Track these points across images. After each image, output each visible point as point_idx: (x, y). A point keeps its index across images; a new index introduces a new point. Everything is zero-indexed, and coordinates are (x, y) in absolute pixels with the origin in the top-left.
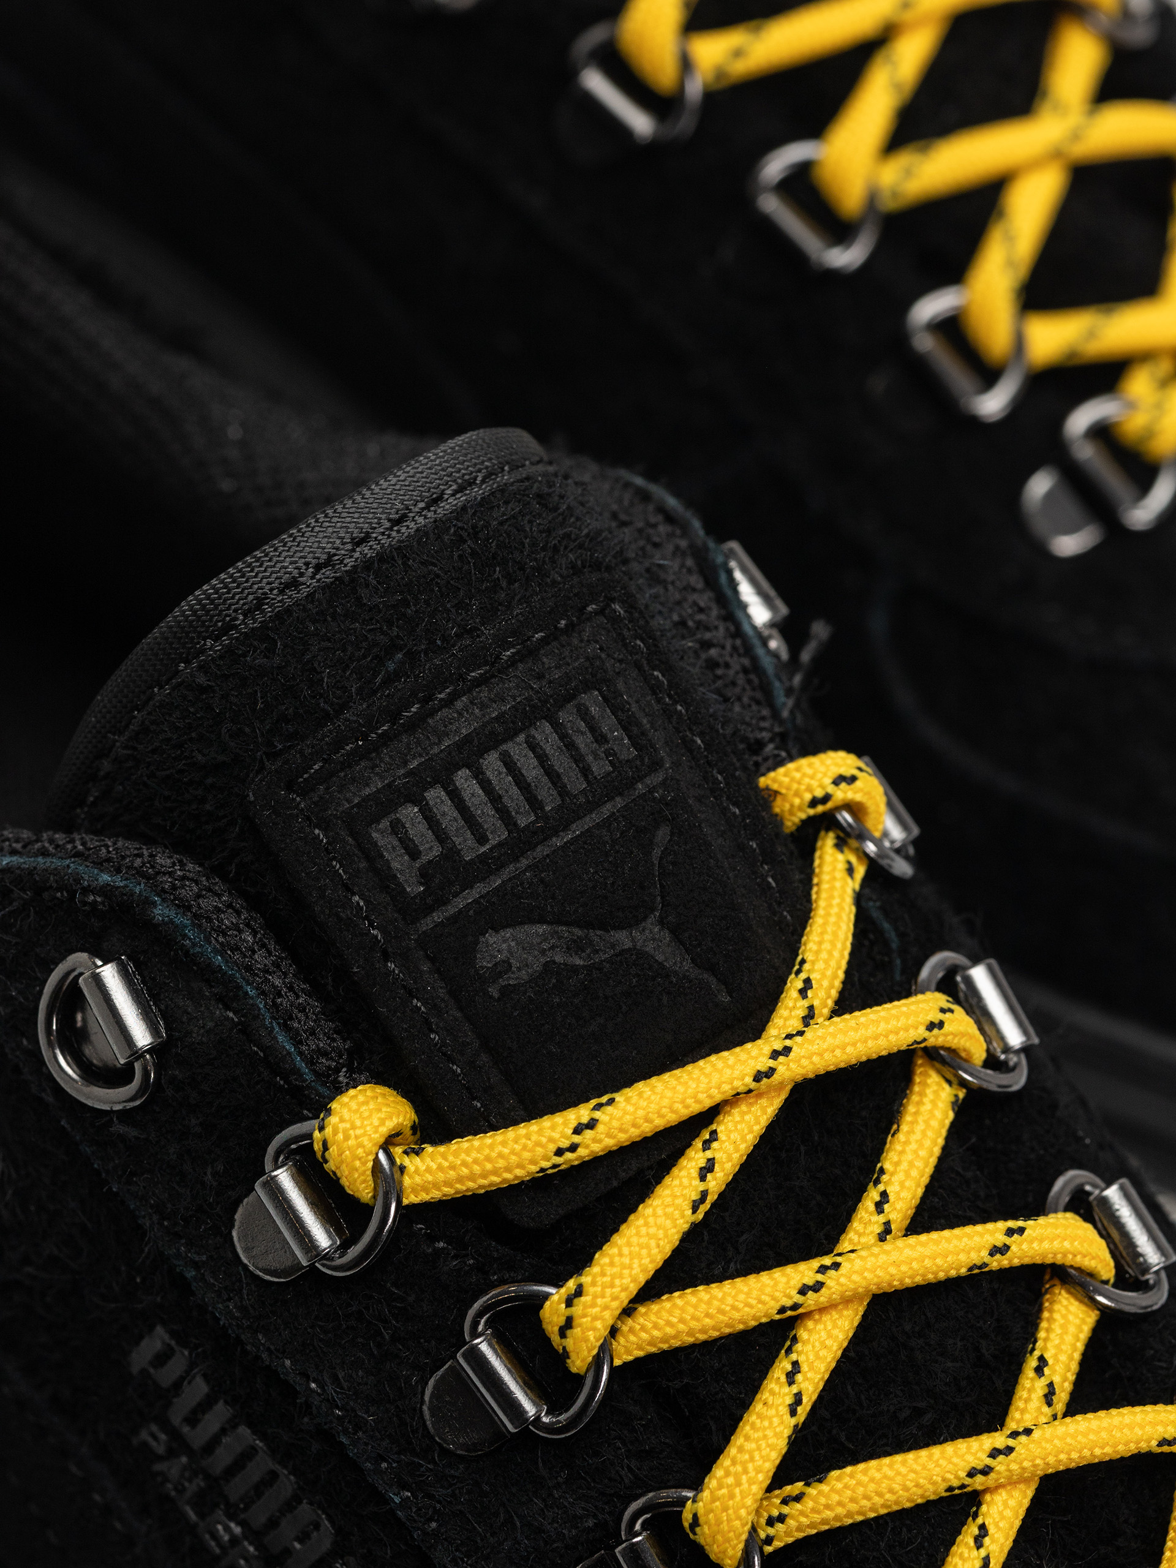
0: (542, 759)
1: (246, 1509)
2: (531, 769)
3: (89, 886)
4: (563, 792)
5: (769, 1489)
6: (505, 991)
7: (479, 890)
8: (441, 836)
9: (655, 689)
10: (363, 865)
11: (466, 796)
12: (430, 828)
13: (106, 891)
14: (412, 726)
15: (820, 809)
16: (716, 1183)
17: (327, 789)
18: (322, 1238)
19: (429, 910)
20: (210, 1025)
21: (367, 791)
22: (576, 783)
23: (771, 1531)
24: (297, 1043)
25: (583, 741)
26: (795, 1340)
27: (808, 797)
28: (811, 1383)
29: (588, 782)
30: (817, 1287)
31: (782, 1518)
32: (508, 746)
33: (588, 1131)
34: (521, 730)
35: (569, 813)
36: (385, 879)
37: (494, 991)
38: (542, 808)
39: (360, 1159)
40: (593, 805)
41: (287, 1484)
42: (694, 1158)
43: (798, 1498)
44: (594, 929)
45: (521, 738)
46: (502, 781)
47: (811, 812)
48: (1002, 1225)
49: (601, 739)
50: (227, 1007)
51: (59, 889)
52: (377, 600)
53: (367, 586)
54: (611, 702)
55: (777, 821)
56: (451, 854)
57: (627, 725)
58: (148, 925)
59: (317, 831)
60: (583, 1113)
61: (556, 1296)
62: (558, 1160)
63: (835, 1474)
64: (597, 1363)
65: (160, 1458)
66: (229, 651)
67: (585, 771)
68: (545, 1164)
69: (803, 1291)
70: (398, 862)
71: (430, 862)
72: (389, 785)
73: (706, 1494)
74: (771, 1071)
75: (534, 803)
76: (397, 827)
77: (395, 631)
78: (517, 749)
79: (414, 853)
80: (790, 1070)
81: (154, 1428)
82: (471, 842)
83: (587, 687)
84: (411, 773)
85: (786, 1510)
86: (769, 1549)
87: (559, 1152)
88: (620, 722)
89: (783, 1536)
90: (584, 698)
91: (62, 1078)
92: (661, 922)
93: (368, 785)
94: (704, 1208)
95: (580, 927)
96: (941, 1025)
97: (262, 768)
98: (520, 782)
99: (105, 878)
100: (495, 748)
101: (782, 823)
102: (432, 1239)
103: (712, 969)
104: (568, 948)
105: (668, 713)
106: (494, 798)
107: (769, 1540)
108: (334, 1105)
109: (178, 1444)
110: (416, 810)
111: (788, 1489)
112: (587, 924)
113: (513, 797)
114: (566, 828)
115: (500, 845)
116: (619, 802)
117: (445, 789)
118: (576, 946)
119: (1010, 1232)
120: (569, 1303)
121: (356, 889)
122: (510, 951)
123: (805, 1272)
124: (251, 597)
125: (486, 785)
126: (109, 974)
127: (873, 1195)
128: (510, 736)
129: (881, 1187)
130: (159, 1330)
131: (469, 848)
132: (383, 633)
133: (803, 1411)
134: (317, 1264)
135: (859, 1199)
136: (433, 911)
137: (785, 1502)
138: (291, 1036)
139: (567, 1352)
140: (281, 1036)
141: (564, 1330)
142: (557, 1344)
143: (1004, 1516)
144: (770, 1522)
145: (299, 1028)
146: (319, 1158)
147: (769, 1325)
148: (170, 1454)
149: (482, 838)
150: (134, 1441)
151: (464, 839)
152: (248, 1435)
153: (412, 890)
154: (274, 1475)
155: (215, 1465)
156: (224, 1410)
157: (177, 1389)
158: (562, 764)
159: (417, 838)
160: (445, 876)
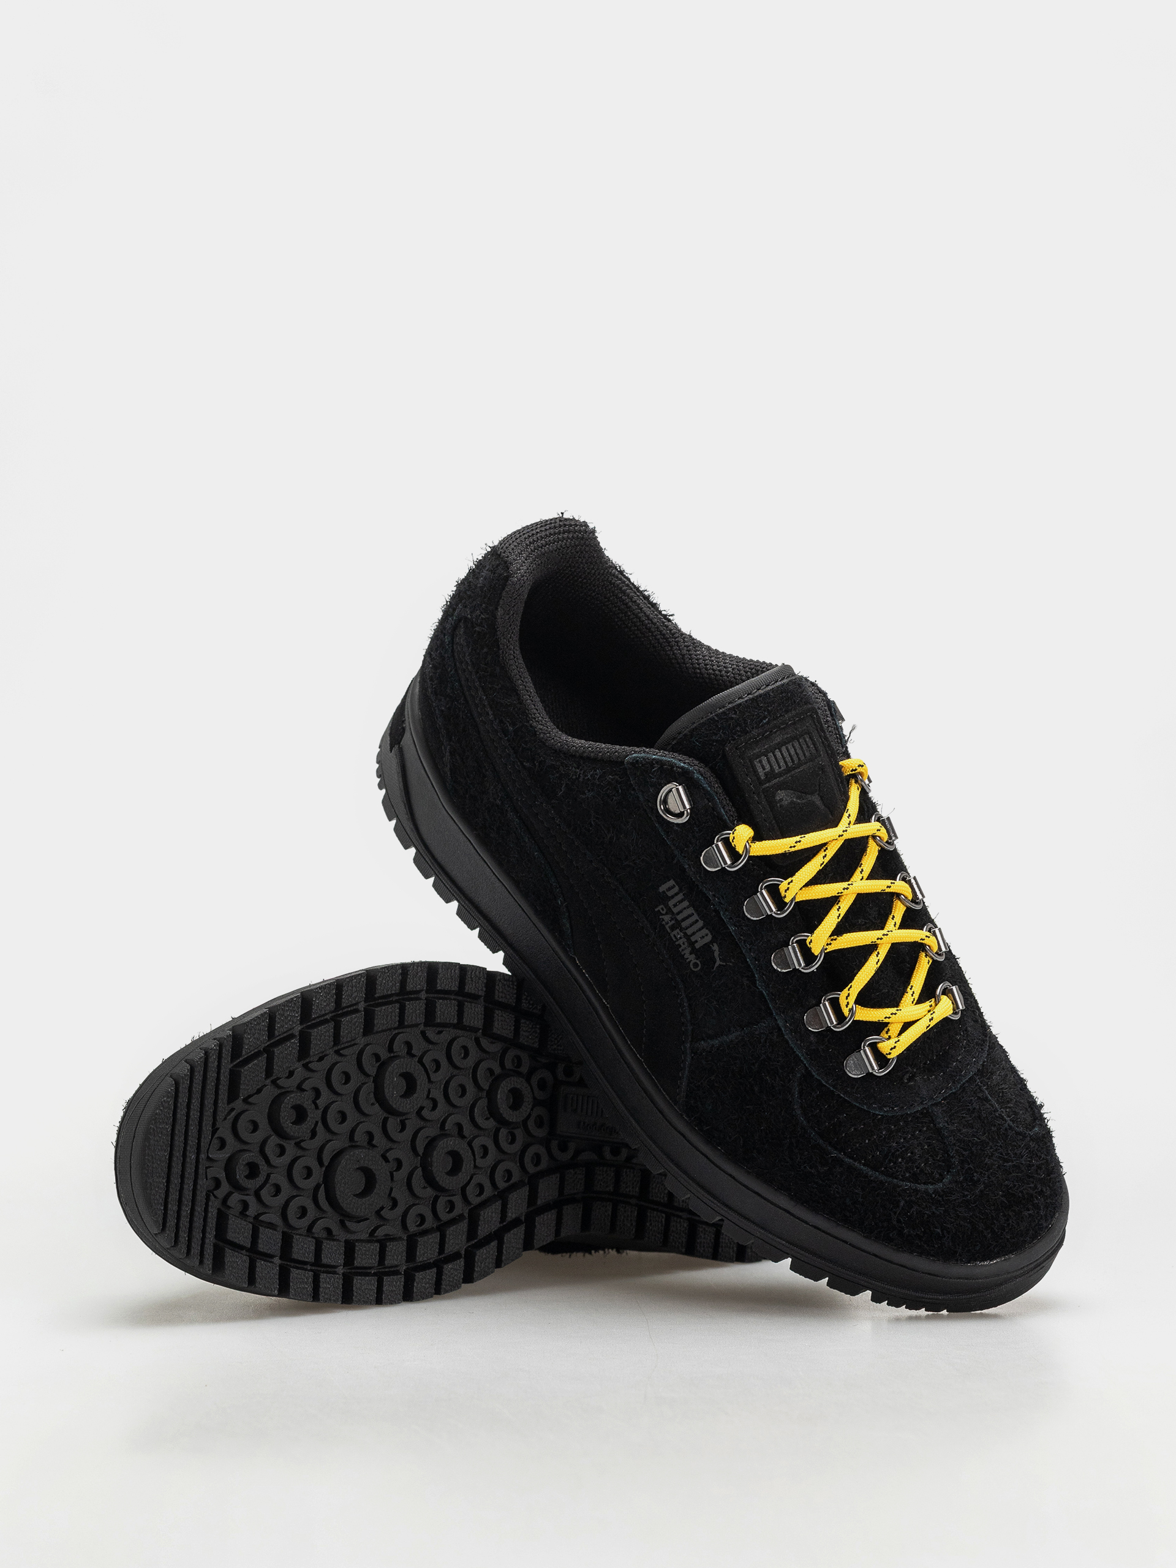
0: (795, 750)
1: (686, 929)
2: (792, 752)
3: (678, 766)
4: (799, 759)
5: (830, 936)
6: (781, 806)
7: (778, 780)
8: (771, 766)
9: (820, 736)
10: (751, 770)
11: (777, 756)
12: (768, 763)
13: (682, 768)
14: (767, 737)
15: (853, 772)
16: (826, 860)
17: (745, 750)
18: (727, 861)
19: (766, 783)
20: (705, 806)
22: (802, 758)
23: (827, 947)
24: (726, 812)
25: (804, 747)
26: (839, 901)
27: (851, 769)
28: (843, 912)
30: (847, 889)
31: (830, 944)
32: (788, 745)
33: (798, 843)
34: (791, 742)
35: (800, 764)
36: (757, 774)
37: (778, 806)
40: (805, 763)
41: (701, 923)
42: (822, 854)
43: (835, 940)
44: (803, 794)
45: (791, 744)
46: (786, 754)
47: (851, 773)
48: (890, 881)
49: (808, 747)
50: (710, 803)
51: (670, 766)
54: (811, 738)
55: (842, 773)
56: (772, 770)
57: (814, 744)
58: (692, 778)
59: (741, 762)
60: (798, 838)
61: (786, 882)
62: (790, 849)
63: (845, 935)
64: (792, 901)
65: (663, 915)
66: (724, 713)
67: (804, 755)
68: (787, 850)
69: (844, 889)
70: (760, 770)
72: (760, 751)
73: (814, 935)
74: (842, 835)
75: (793, 761)
76: (761, 762)
77: (766, 713)
78: (790, 746)
79: (764, 769)
80: (847, 836)
81: (663, 906)
83: (806, 733)
84: (765, 749)
85: (832, 942)
86: (826, 951)
87: (791, 847)
89: (830, 949)
90: (805, 736)
91: (661, 812)
92: (818, 794)
93: (755, 750)
94: (823, 866)
95: (800, 793)
96: (880, 830)
97: (730, 742)
98: (791, 755)
99: (682, 764)
100: (785, 745)
101: (843, 774)
103: (829, 808)
104: (797, 798)
105: (823, 743)
106: (784, 758)
107: (826, 949)
108: (737, 828)
109: (670, 911)
110: (765, 758)
111: (832, 937)
112: (803, 792)
113: (788, 759)
114: (799, 768)
115: (784, 770)
117: (773, 754)
118: (799, 798)
119: (892, 883)
120: (789, 884)
121: (748, 776)
122: (783, 796)
123: (845, 884)
125: (782, 755)
126: (680, 788)
127: (859, 869)
128: (789, 743)
129: (861, 868)
130: (672, 881)
131: (777, 769)
132: (762, 713)
133: (840, 918)
134: (726, 868)
135: (855, 870)
137: (832, 940)
138: (725, 810)
139: (785, 897)
140: (722, 810)
141: (786, 891)
142: (783, 895)
143: (883, 951)
144: (827, 945)
145: (727, 808)
146: (731, 841)
147: (835, 896)
148: (666, 914)
149: (780, 768)
150: (656, 910)
151: (776, 767)
152: (691, 911)
153: (762, 778)
154: (697, 921)
155: (679, 917)
156: (686, 903)
157: (673, 897)
158: (799, 751)
159: (765, 765)
160: (770, 775)
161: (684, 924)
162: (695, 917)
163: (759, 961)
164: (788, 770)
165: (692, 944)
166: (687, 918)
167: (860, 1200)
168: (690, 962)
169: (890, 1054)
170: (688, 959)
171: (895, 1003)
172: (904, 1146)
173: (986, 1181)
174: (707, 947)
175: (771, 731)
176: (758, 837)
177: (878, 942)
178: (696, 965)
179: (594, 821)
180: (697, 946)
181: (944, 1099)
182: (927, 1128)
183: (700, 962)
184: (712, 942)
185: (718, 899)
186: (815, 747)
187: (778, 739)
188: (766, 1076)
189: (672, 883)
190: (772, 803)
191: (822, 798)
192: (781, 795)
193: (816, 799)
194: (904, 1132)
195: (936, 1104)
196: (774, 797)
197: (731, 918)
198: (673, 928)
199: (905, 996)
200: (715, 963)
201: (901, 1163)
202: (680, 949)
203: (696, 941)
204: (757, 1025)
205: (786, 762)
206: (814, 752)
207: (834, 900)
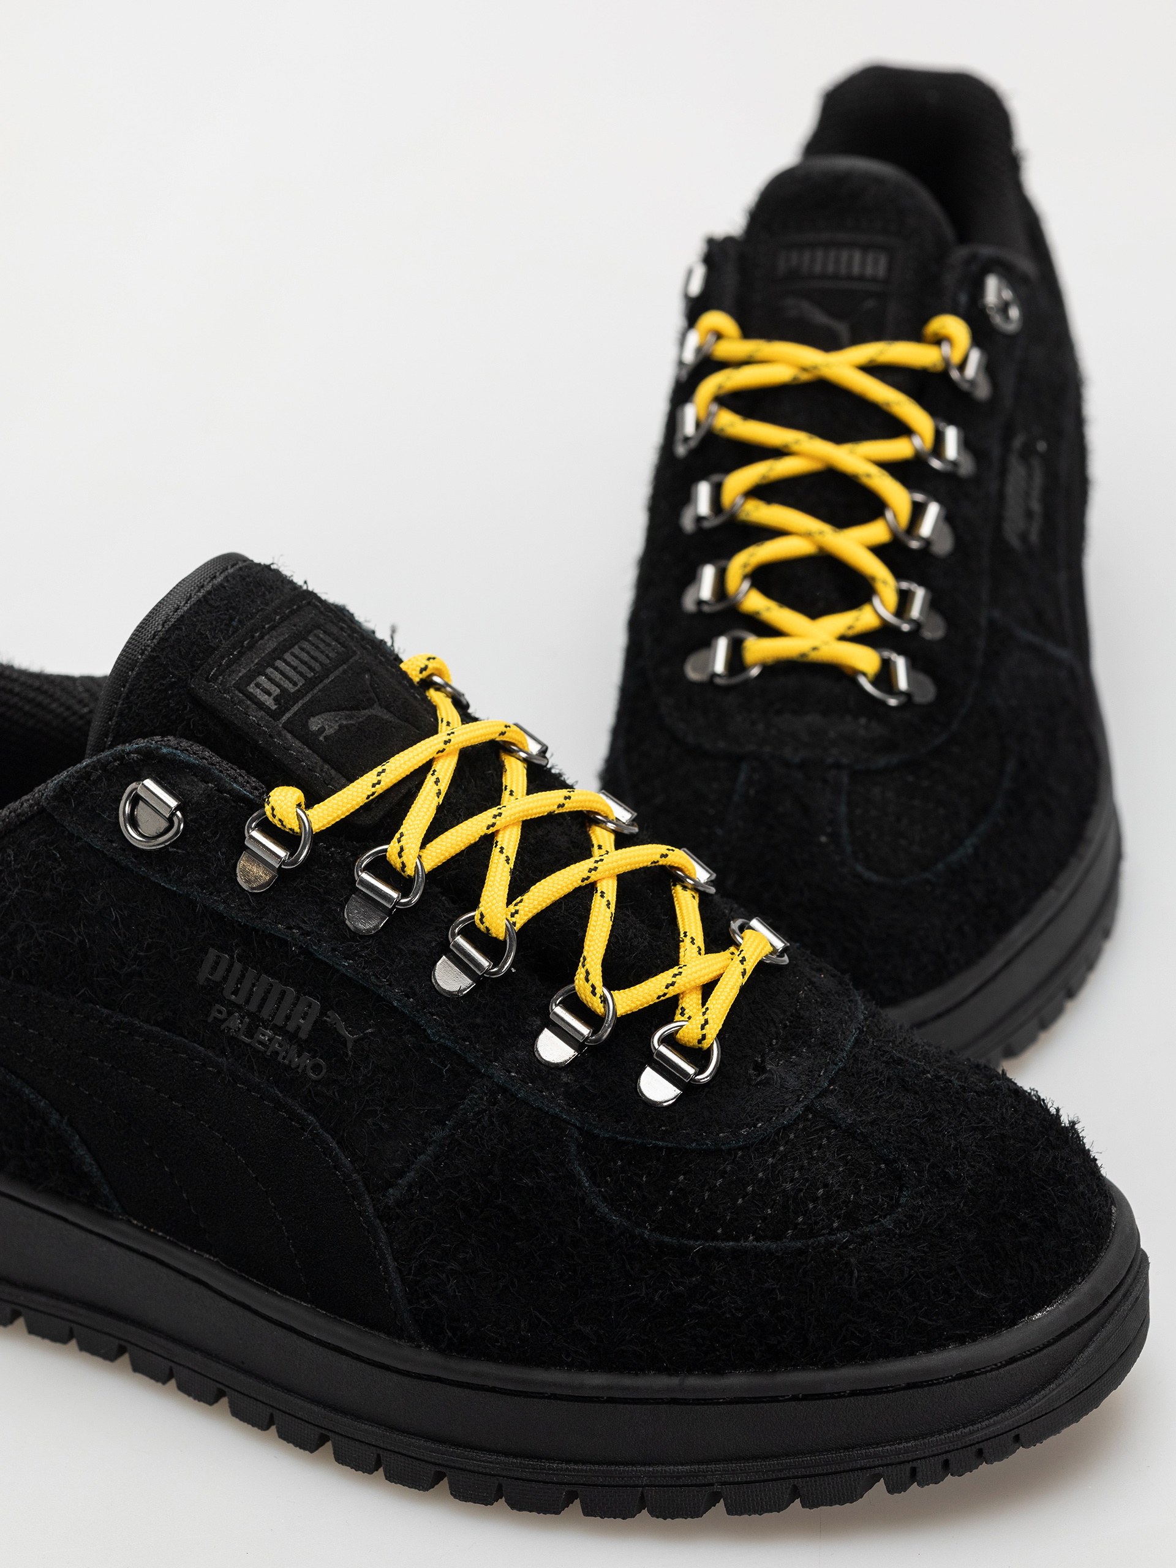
0: (308, 653)
1: (272, 1020)
2: (305, 657)
3: (130, 751)
4: (321, 664)
5: (508, 902)
6: (326, 738)
7: (300, 704)
8: (278, 685)
9: (341, 629)
10: (249, 702)
11: (282, 669)
12: (272, 683)
13: (139, 754)
14: (250, 647)
16: (443, 786)
17: (224, 677)
18: (282, 853)
19: (284, 713)
20: (201, 792)
21: (241, 674)
22: (325, 661)
23: (514, 919)
25: (322, 646)
26: (496, 842)
28: (511, 856)
29: (330, 660)
30: (501, 817)
31: (516, 913)
32: (293, 650)
33: (383, 774)
34: (296, 644)
35: (327, 671)
36: (260, 705)
37: (321, 738)
38: (315, 670)
39: (290, 807)
40: (336, 668)
42: (430, 780)
43: (521, 903)
44: (355, 710)
45: (296, 647)
46: (295, 663)
48: (565, 791)
49: (328, 645)
50: (207, 783)
51: (115, 761)
52: (218, 603)
53: (213, 599)
54: (327, 633)
55: (409, 677)
56: (284, 690)
57: (337, 640)
59: (225, 695)
60: (377, 771)
61: (393, 844)
62: (374, 791)
63: (532, 888)
64: (417, 871)
65: (225, 1020)
67: (327, 656)
68: (369, 796)
69: (495, 819)
70: (264, 698)
71: (277, 696)
72: (249, 670)
73: (482, 909)
74: (449, 742)
75: (312, 669)
76: (258, 685)
78: (296, 651)
79: (269, 694)
81: (218, 1006)
82: (291, 686)
83: (313, 628)
84: (257, 664)
85: (517, 909)
86: (515, 927)
87: (373, 788)
88: (333, 639)
89: (520, 921)
90: (316, 632)
91: (136, 843)
92: (379, 705)
93: (240, 672)
94: (442, 796)
95: (348, 710)
96: (506, 733)
98: (304, 663)
100: (288, 651)
102: (327, 849)
103: (407, 720)
104: (346, 719)
106: (294, 669)
107: (514, 924)
108: (270, 797)
109: (233, 1007)
110: (263, 678)
111: (514, 901)
112: (352, 708)
113: (303, 669)
114: (328, 677)
115: (304, 685)
116: (345, 666)
117: (272, 668)
118: (349, 718)
120: (399, 841)
121: (249, 713)
122: (322, 722)
123: (493, 812)
124: (163, 617)
125: (289, 665)
126: (149, 783)
128: (292, 646)
129: (508, 790)
130: (211, 950)
131: (292, 689)
132: (226, 614)
133: (512, 863)
134: (283, 867)
135: (500, 788)
136: (285, 713)
137: (516, 905)
138: (242, 784)
139: (404, 865)
140: (235, 785)
141: (400, 856)
142: (398, 866)
143: (609, 888)
144: (512, 915)
145: (240, 779)
146: (271, 818)
147: (486, 835)
148: (230, 1014)
149: (295, 684)
150: (210, 1020)
151: (287, 685)
152: (266, 979)
153: (274, 707)
154: (283, 993)
155: (253, 1007)
156: (252, 973)
157: (225, 979)
158: (317, 654)
159: (268, 688)
160: (285, 700)
161: (265, 1014)
162: (278, 987)
163: (414, 995)
164: (311, 684)
165: (292, 1037)
166: (264, 1000)
167: (780, 1298)
168: (304, 1070)
169: (704, 1037)
170: (298, 1067)
171: (671, 960)
172: (807, 1180)
173: (971, 1173)
174: (320, 1027)
175: (253, 637)
176: (312, 799)
177: (594, 876)
178: (316, 1068)
179: (41, 935)
180: (303, 1035)
181: (832, 1082)
182: (828, 1138)
183: (321, 1057)
184: (323, 1013)
185: (299, 928)
186: (340, 643)
187: (270, 644)
188: (521, 1179)
189: (213, 953)
190: (308, 739)
191: (387, 708)
192: (315, 724)
193: (377, 711)
194: (795, 1159)
195: (824, 1093)
196: (308, 728)
197: (334, 950)
198: (251, 1032)
199: (682, 950)
200: (345, 1043)
201: (815, 1208)
202: (280, 1058)
203: (299, 1028)
204: (464, 1104)
205: (301, 674)
206: (341, 649)
207: (487, 842)
